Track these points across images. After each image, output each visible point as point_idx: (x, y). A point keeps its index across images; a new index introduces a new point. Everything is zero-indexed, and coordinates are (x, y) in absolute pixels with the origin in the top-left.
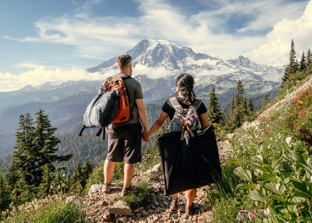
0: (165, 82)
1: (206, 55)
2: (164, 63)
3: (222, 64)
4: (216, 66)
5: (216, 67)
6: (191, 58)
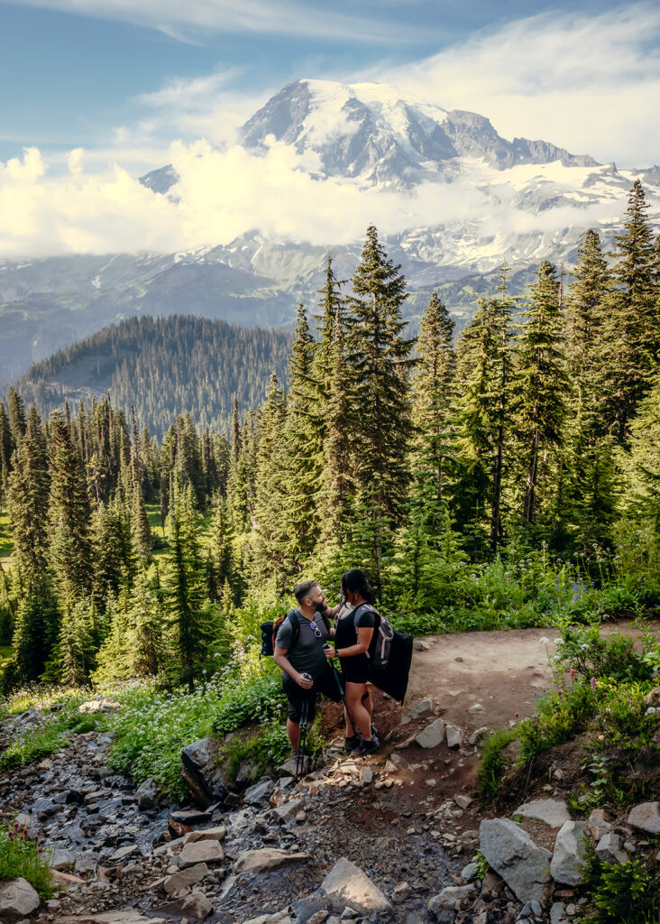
1: (546, 147)
2: (370, 182)
3: (611, 184)
4: (586, 190)
5: (581, 194)
6: (484, 161)
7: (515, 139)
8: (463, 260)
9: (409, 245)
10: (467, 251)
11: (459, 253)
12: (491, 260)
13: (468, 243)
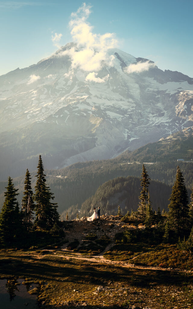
0: (111, 122)
6: (154, 79)
7: (165, 70)
8: (153, 123)
9: (128, 115)
10: (154, 119)
11: (150, 120)
12: (166, 124)
13: (153, 115)
